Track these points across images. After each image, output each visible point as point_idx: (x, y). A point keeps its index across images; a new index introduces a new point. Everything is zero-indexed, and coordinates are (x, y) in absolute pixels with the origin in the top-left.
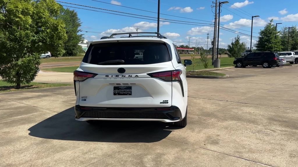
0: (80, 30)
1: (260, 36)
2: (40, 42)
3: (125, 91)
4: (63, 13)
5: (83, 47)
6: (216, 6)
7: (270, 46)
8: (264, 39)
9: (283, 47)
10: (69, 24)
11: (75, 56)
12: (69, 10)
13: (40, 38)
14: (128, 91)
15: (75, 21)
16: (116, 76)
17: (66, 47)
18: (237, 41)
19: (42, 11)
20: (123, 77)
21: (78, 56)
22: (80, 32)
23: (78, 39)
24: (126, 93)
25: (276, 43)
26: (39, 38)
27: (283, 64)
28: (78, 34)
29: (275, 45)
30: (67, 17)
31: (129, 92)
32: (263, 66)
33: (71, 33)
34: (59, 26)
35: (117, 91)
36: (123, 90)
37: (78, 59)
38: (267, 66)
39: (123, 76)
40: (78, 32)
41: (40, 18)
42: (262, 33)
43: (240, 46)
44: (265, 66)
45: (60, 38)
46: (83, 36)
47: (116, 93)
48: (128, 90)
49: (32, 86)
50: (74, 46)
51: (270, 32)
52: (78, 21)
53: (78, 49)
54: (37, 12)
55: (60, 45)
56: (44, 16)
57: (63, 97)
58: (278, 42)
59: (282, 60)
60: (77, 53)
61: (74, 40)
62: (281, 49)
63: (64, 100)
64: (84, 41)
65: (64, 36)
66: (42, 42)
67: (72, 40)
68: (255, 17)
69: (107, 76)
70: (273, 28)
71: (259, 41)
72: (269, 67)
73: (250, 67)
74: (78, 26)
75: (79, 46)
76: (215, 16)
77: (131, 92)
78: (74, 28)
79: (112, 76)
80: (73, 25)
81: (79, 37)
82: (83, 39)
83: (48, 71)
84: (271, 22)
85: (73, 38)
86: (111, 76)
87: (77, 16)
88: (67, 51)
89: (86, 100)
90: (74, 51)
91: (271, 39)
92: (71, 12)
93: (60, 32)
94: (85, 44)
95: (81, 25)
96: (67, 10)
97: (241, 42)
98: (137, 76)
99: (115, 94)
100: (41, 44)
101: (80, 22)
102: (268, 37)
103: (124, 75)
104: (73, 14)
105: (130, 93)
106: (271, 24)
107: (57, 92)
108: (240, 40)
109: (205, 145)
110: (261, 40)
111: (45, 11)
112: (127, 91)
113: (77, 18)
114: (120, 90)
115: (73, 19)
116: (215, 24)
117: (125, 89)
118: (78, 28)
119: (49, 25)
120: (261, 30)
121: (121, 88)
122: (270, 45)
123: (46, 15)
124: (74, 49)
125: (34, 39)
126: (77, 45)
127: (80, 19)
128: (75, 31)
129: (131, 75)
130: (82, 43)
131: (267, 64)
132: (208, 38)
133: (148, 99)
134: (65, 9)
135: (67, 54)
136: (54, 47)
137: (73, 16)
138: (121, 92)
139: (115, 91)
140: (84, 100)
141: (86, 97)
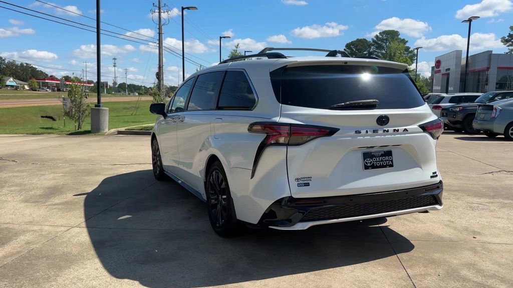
3: (382, 161)
14: (387, 160)
16: (374, 131)
20: (386, 133)
24: (385, 163)
31: (389, 161)
35: (369, 161)
36: (379, 159)
39: (384, 131)
47: (369, 165)
48: (387, 158)
69: (358, 132)
77: (392, 161)
79: (367, 132)
84: (237, 48)
86: (365, 131)
89: (309, 185)
98: (406, 130)
99: (366, 168)
103: (386, 129)
105: (390, 163)
109: (474, 238)
112: (385, 161)
114: (374, 159)
117: (382, 156)
121: (376, 154)
129: (397, 128)
132: (115, 66)
133: (417, 172)
138: (377, 162)
139: (365, 161)
140: (305, 186)
141: (309, 178)
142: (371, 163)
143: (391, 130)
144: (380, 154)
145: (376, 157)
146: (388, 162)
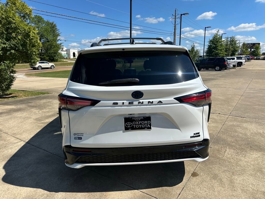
0: (59, 39)
1: (209, 44)
2: (13, 49)
3: (141, 124)
4: (44, 25)
5: (62, 54)
6: (175, 19)
7: (217, 53)
8: (213, 46)
9: (226, 53)
10: (49, 34)
11: (56, 62)
12: (49, 22)
13: (12, 45)
14: (146, 124)
15: (55, 32)
16: (130, 103)
17: (49, 54)
18: (193, 48)
19: (11, 15)
20: (141, 104)
21: (59, 62)
22: (59, 41)
23: (58, 47)
24: (143, 126)
25: (221, 50)
26: (10, 45)
27: (231, 67)
28: (58, 43)
29: (221, 51)
30: (47, 28)
31: (148, 124)
32: (215, 69)
33: (52, 42)
34: (31, 32)
35: (129, 124)
36: (138, 123)
37: (59, 64)
38: (219, 69)
39: (139, 103)
40: (58, 41)
41: (10, 23)
42: (210, 42)
43: (196, 53)
44: (217, 70)
45: (34, 46)
46: (62, 44)
47: (129, 127)
48: (146, 122)
49: (10, 94)
50: (55, 53)
51: (217, 41)
52: (58, 32)
53: (58, 55)
54: (6, 16)
55: (34, 53)
56: (14, 21)
57: (37, 113)
58: (223, 49)
59: (230, 64)
60: (58, 59)
61: (55, 48)
62: (225, 54)
63: (37, 117)
64: (63, 49)
65: (38, 43)
66: (15, 50)
67: (53, 48)
68: (207, 27)
69: (116, 103)
70: (219, 37)
71: (208, 48)
72: (220, 70)
73: (204, 70)
74: (57, 36)
75: (59, 53)
76: (175, 27)
77: (150, 124)
78: (55, 38)
79: (123, 103)
80: (53, 35)
81: (59, 45)
82: (63, 47)
83: (31, 76)
84: (218, 32)
85: (54, 46)
87: (57, 27)
88: (49, 58)
89: (81, 139)
90: (55, 57)
91: (218, 46)
92: (50, 23)
93: (32, 39)
94: (64, 51)
95: (60, 35)
96: (47, 22)
97: (195, 49)
98: (160, 102)
99: (126, 129)
100: (13, 51)
101: (59, 33)
102: (215, 45)
103: (141, 101)
104: (53, 26)
105: (149, 126)
106: (217, 34)
107: (32, 104)
108: (195, 47)
110: (210, 47)
111: (15, 16)
112: (144, 124)
113: (56, 29)
114: (134, 123)
115: (53, 30)
116: (174, 34)
117: (141, 120)
118: (57, 37)
119: (20, 31)
120: (209, 39)
121: (136, 119)
122: (217, 51)
123: (16, 20)
124: (55, 56)
125: (5, 46)
126: (58, 52)
127: (59, 30)
128: (55, 40)
130: (62, 50)
131: (219, 67)
134: (45, 21)
135: (49, 60)
136: (28, 55)
137: (53, 27)
138: (136, 125)
139: (126, 124)
140: (78, 139)
141: (82, 134)
142: (131, 125)
143: (146, 101)
144: (140, 119)
145: (135, 121)
146: (146, 125)
